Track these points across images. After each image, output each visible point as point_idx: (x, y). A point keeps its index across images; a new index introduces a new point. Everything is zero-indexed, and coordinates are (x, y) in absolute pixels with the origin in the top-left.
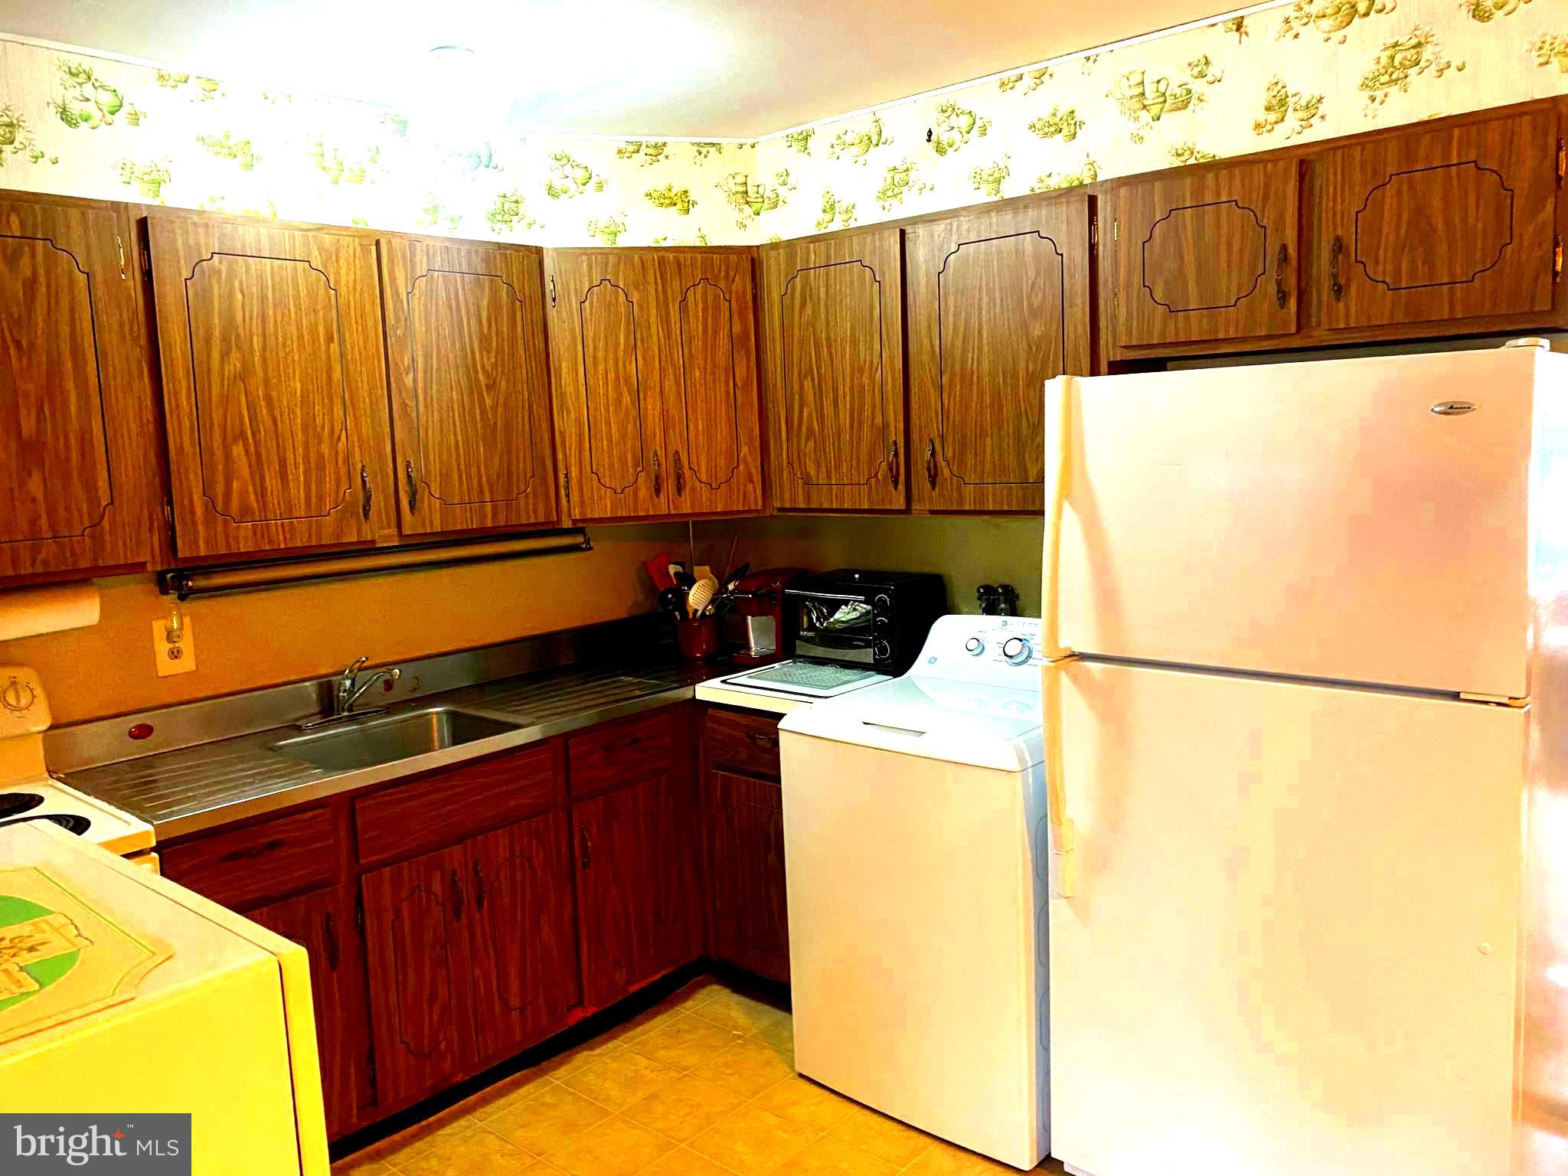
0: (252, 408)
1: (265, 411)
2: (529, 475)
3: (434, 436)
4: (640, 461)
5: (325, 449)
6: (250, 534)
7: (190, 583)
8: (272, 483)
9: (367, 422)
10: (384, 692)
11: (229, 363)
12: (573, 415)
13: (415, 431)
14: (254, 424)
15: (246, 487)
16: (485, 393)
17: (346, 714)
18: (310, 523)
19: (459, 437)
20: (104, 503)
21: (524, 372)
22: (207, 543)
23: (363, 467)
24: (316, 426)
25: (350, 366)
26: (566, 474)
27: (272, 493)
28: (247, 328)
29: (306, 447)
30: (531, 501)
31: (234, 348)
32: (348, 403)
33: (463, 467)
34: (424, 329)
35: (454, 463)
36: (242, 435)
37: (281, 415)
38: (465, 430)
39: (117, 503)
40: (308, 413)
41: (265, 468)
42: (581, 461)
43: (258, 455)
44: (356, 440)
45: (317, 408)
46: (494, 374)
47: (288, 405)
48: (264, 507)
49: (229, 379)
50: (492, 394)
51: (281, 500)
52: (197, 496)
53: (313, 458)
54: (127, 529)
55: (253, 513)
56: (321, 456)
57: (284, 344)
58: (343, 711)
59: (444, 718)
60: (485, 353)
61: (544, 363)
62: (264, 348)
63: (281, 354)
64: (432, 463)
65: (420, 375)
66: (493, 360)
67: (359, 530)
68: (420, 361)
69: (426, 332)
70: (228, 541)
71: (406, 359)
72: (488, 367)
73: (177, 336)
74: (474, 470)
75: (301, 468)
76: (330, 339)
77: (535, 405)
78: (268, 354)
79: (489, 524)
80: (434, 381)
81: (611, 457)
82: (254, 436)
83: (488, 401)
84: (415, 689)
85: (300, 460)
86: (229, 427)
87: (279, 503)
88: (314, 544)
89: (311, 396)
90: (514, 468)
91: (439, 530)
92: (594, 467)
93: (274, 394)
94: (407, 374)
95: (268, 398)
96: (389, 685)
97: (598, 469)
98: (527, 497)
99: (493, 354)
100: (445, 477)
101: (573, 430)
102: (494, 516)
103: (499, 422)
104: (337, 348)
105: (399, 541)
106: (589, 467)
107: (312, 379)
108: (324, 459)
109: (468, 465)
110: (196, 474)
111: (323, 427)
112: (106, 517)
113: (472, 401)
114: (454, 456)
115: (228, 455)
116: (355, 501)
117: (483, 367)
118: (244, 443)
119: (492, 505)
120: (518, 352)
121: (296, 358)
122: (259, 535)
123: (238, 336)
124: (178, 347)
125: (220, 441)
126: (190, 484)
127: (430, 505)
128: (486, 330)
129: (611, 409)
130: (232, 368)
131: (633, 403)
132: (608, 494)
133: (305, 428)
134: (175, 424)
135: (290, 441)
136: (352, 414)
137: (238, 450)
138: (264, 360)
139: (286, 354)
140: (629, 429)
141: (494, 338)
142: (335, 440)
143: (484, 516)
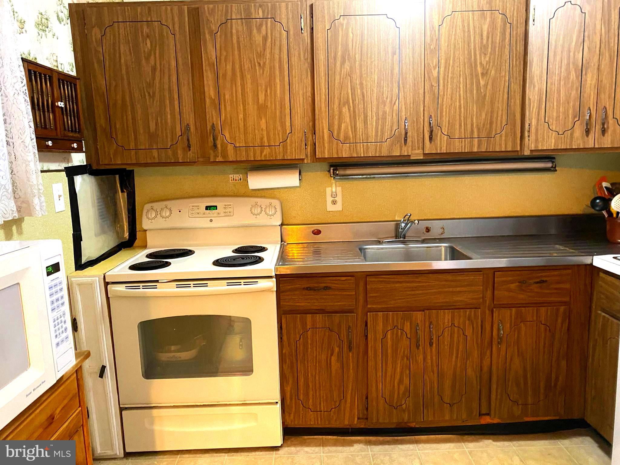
0: (353, 89)
1: (359, 91)
2: (504, 123)
3: (446, 101)
4: (579, 115)
5: (387, 109)
6: (348, 149)
7: (337, 172)
8: (360, 125)
9: (410, 95)
10: (425, 232)
11: (344, 68)
12: (537, 89)
13: (436, 99)
14: (354, 97)
15: (348, 126)
16: (480, 78)
17: (402, 239)
18: (377, 145)
19: (462, 102)
20: (288, 132)
21: (507, 65)
22: (329, 151)
23: (406, 118)
24: (383, 97)
25: (404, 66)
26: (530, 124)
27: (359, 130)
28: (354, 50)
29: (378, 108)
30: (503, 138)
31: (347, 61)
32: (401, 86)
33: (462, 118)
34: (446, 44)
35: (458, 117)
36: (348, 102)
37: (367, 92)
38: (466, 99)
39: (293, 132)
40: (380, 91)
41: (357, 118)
42: (538, 115)
43: (354, 112)
44: (403, 104)
45: (384, 88)
46: (488, 67)
47: (370, 87)
48: (355, 136)
49: (343, 75)
50: (485, 78)
51: (363, 133)
52: (326, 131)
53: (381, 114)
54: (297, 144)
55: (350, 139)
56: (385, 113)
57: (371, 56)
58: (401, 238)
59: (448, 249)
60: (483, 55)
61: (522, 59)
62: (361, 59)
63: (369, 63)
64: (445, 116)
65: (442, 69)
66: (487, 59)
67: (401, 149)
68: (443, 62)
69: (448, 46)
70: (338, 152)
71: (435, 61)
72: (484, 63)
73: (322, 57)
74: (469, 121)
75: (375, 118)
76: (394, 54)
77: (512, 84)
78: (363, 62)
79: (475, 150)
80: (450, 72)
81: (558, 112)
82: (353, 103)
83: (482, 83)
84: (442, 234)
85: (374, 114)
86: (342, 99)
87: (362, 135)
88: (378, 155)
89: (382, 82)
90: (494, 120)
91: (445, 152)
92: (546, 119)
93: (364, 82)
94: (434, 69)
95: (361, 84)
96: (428, 230)
97: (548, 120)
98: (501, 136)
99: (488, 56)
100: (451, 125)
101: (536, 97)
102: (479, 146)
103: (488, 95)
104: (398, 58)
105: (423, 157)
106: (543, 119)
107: (383, 74)
108: (386, 113)
109: (465, 118)
110: (326, 121)
111: (387, 98)
112: (289, 138)
113: (472, 84)
114: (458, 113)
115: (340, 112)
116: (400, 134)
117: (481, 63)
118: (348, 105)
119: (478, 141)
120: (504, 53)
121: (376, 64)
122: (352, 150)
123: (349, 55)
124: (322, 62)
125: (337, 105)
126: (323, 125)
127: (441, 139)
128: (485, 42)
129: (562, 83)
130: (345, 71)
131: (577, 77)
132: (554, 135)
133: (378, 99)
134: (319, 98)
135: (370, 105)
136: (402, 91)
137: (345, 110)
138: (361, 66)
139: (371, 62)
140: (573, 95)
141: (490, 46)
142: (392, 104)
143: (472, 146)
